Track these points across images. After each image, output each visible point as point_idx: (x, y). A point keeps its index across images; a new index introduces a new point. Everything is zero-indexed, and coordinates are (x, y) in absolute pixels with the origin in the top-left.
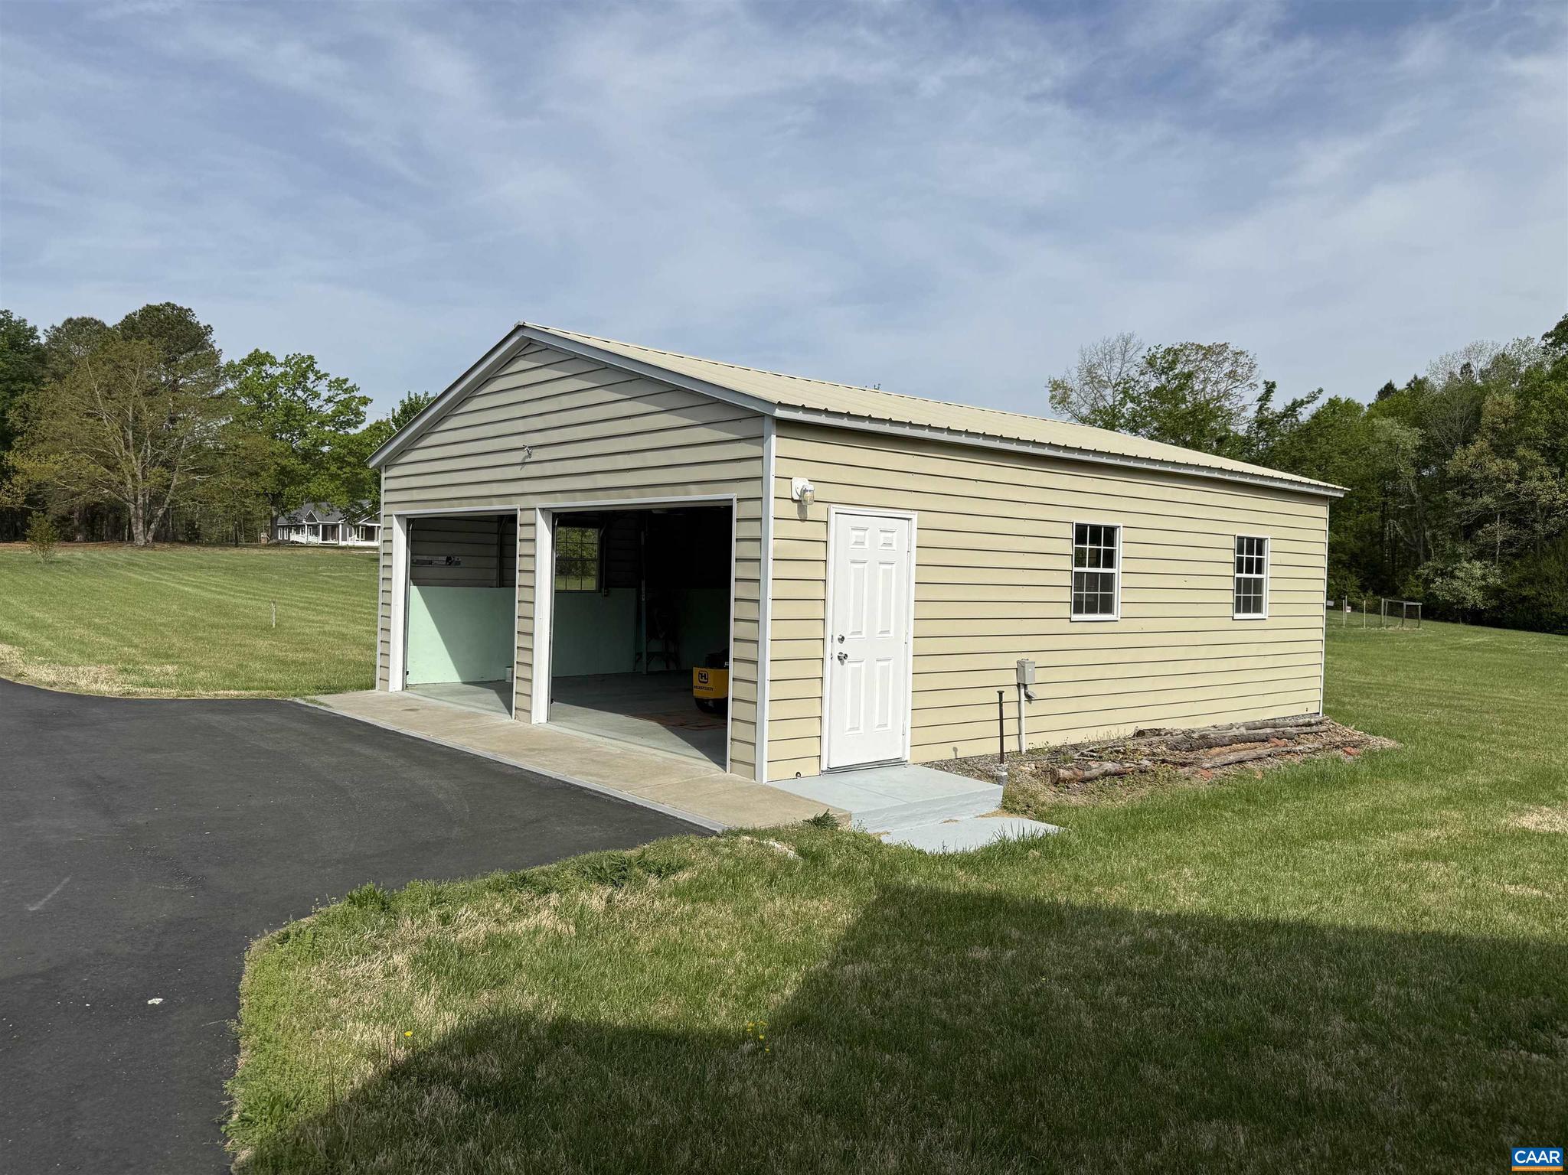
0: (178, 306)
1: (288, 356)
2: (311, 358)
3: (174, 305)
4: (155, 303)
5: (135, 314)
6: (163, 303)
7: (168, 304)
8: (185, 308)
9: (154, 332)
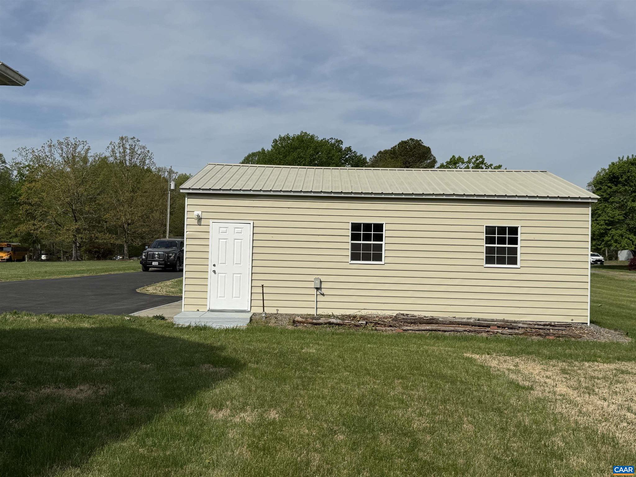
0: (415, 139)
1: (469, 157)
2: (481, 157)
3: (414, 139)
4: (405, 139)
5: (396, 146)
6: (409, 139)
7: (411, 139)
8: (419, 140)
9: (403, 154)
